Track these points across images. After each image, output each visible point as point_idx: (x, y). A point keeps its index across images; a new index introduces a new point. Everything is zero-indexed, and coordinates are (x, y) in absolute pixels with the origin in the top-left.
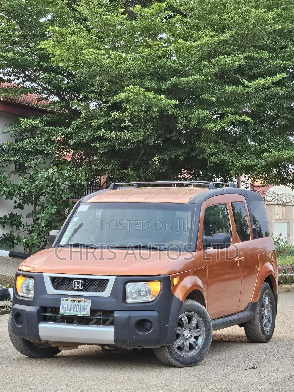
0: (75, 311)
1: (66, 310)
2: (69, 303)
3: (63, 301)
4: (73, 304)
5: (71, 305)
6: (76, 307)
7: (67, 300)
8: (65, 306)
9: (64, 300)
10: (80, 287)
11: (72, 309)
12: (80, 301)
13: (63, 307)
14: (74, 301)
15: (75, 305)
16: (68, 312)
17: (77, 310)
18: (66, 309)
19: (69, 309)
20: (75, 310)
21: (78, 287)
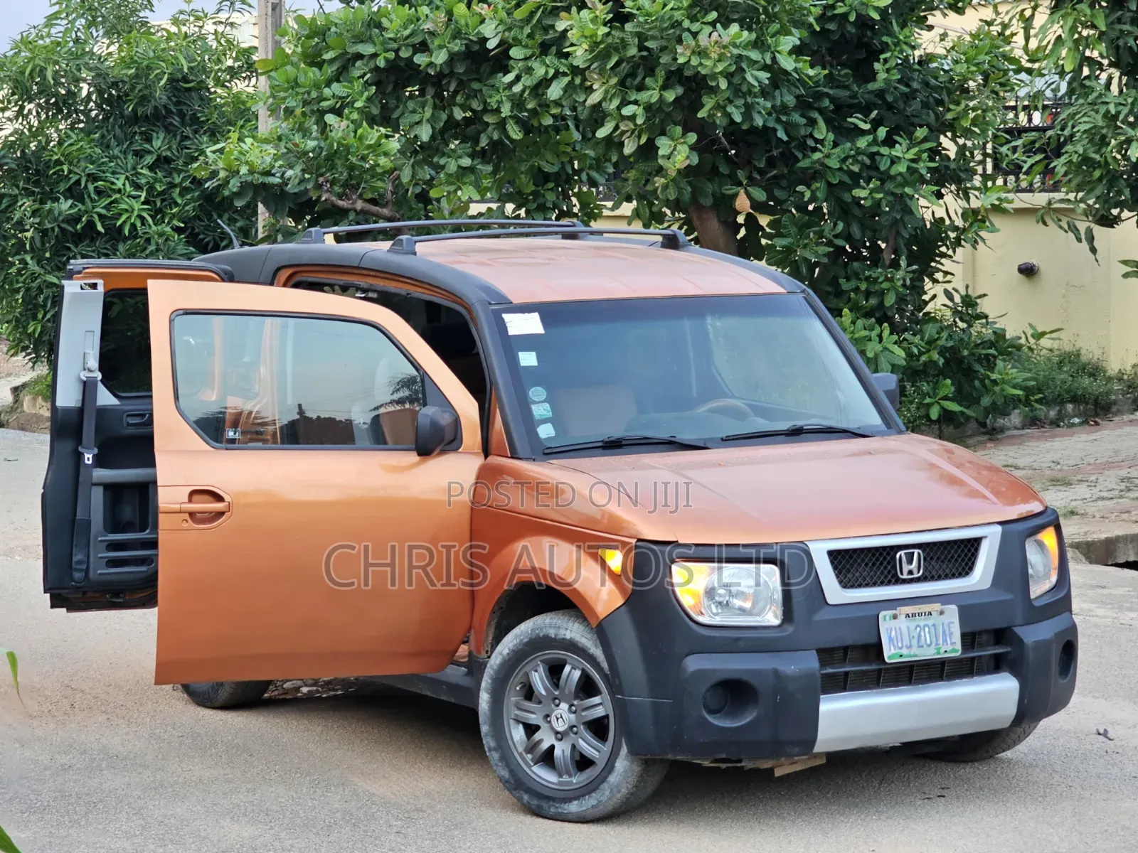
0: (922, 646)
1: (901, 648)
2: (902, 623)
3: (885, 620)
4: (912, 624)
5: (908, 628)
6: (923, 634)
7: (895, 617)
8: (893, 633)
9: (888, 618)
10: (915, 571)
11: (914, 642)
12: (930, 614)
13: (891, 639)
14: (914, 615)
15: (918, 626)
16: (905, 651)
17: (928, 642)
18: (900, 645)
19: (906, 642)
20: (923, 642)
21: (910, 572)
